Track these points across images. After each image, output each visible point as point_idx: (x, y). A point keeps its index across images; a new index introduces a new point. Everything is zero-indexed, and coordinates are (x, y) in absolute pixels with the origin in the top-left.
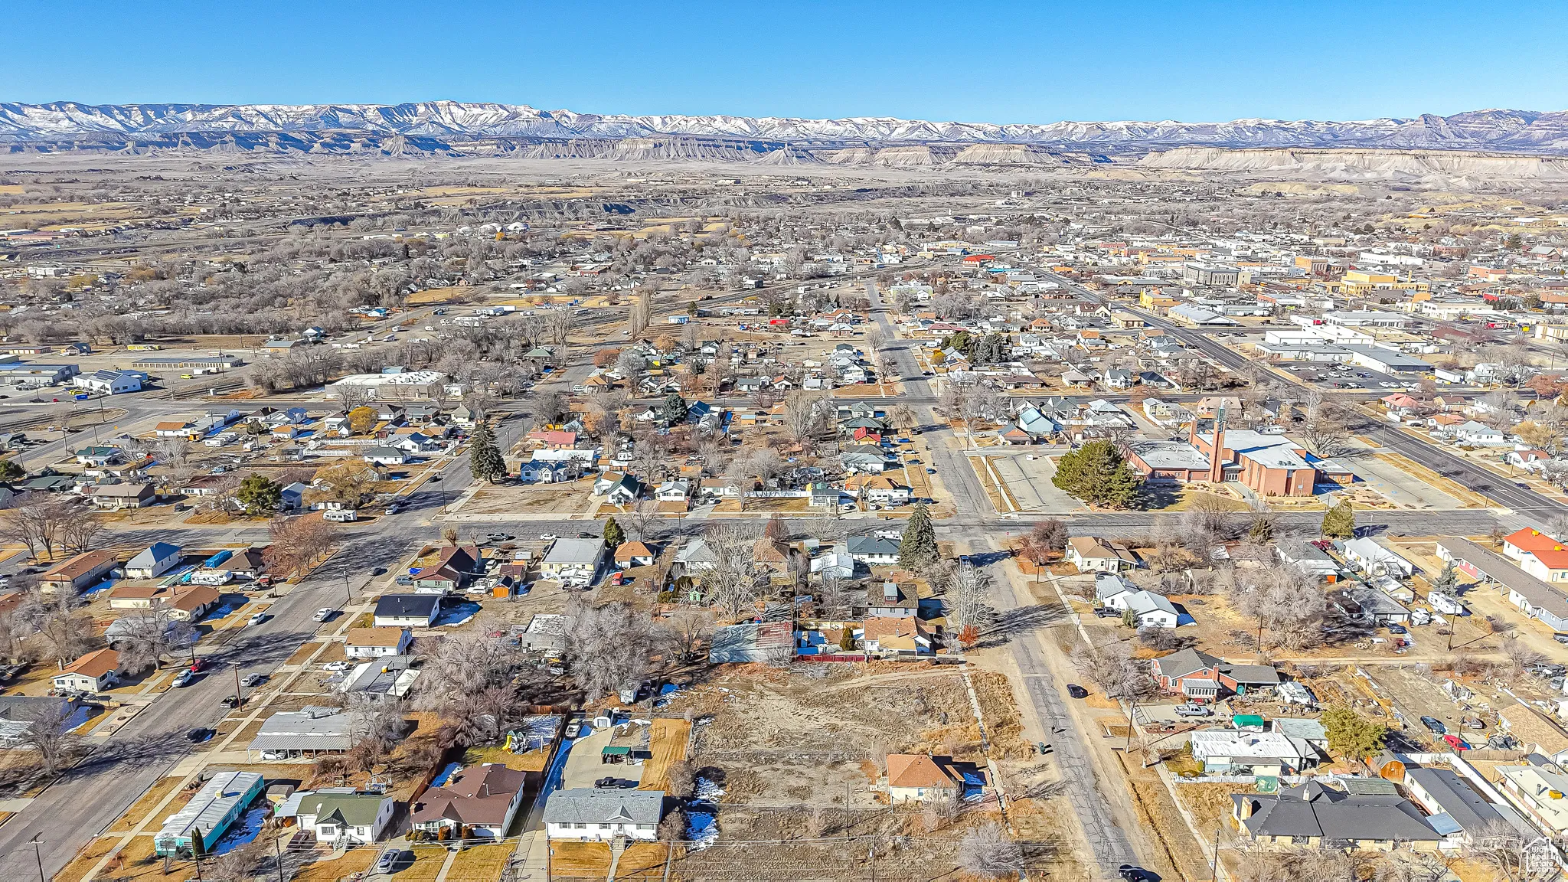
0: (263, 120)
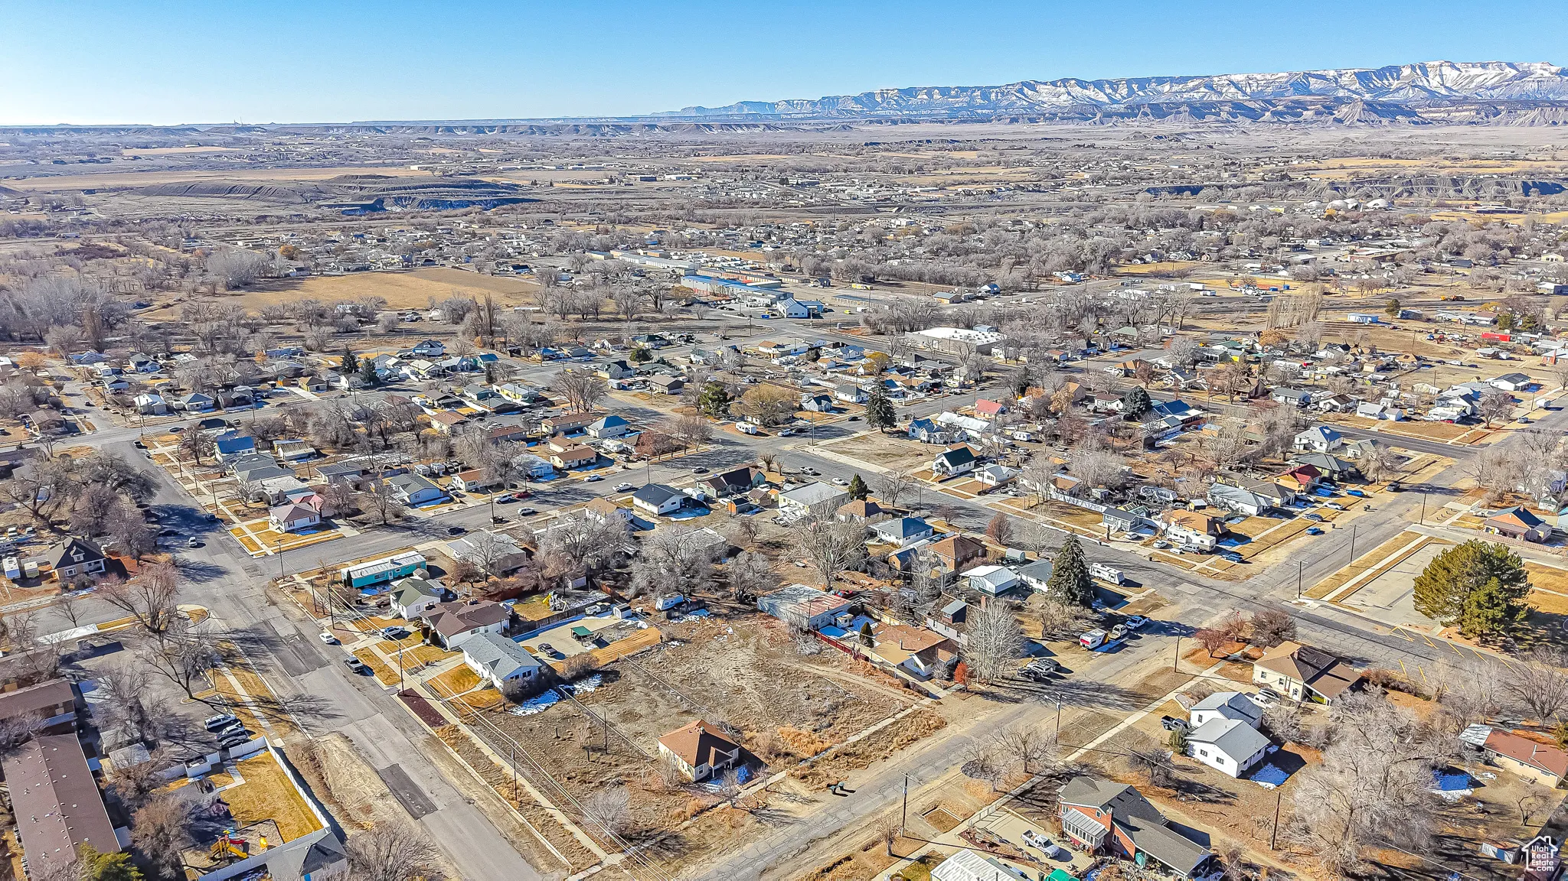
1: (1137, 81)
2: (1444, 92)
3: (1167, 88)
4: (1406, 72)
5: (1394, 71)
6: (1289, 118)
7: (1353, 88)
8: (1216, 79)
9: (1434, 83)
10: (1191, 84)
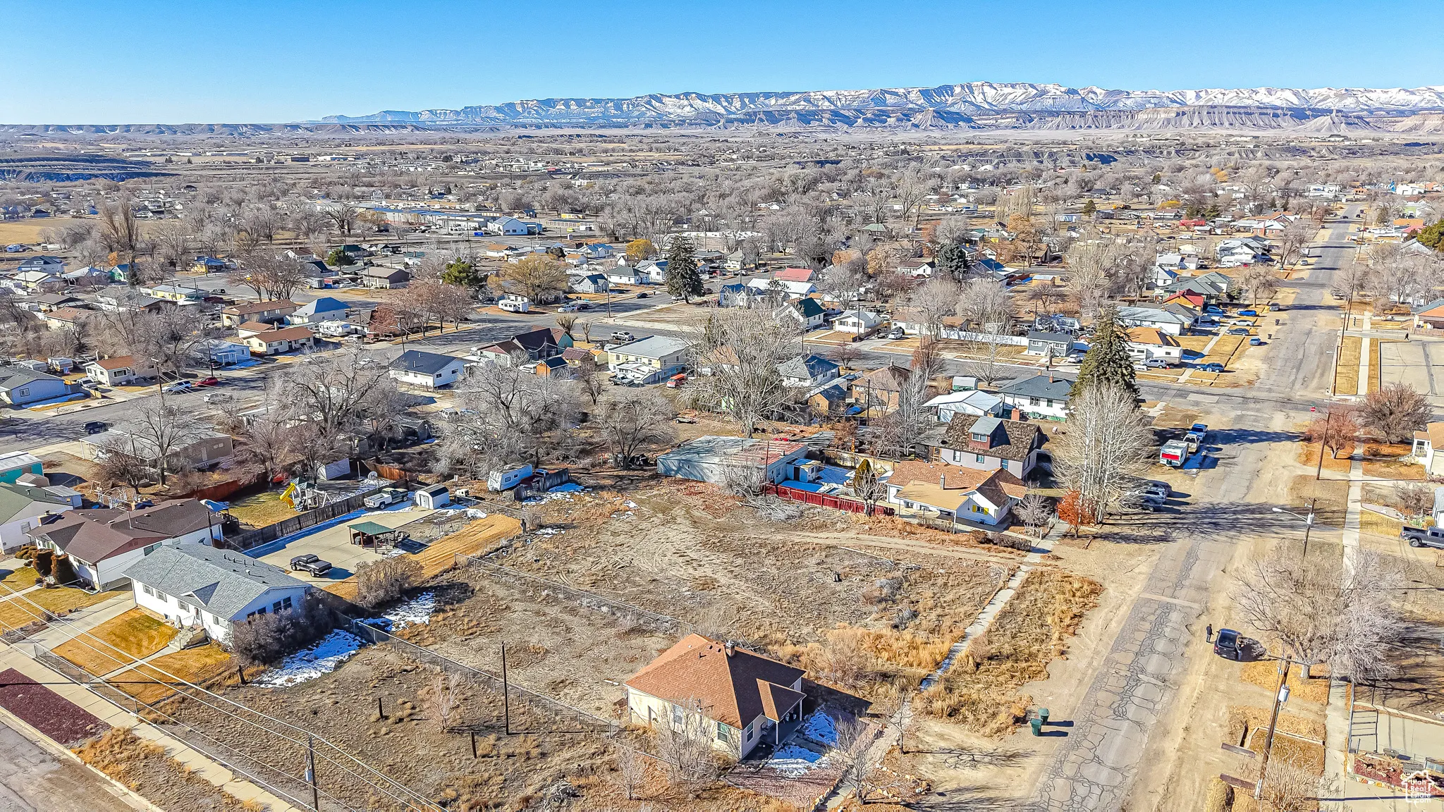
0: (827, 103)
1: (748, 95)
2: (987, 106)
3: (773, 101)
4: (957, 90)
5: (948, 89)
6: (877, 124)
7: (919, 103)
8: (812, 94)
9: (979, 99)
10: (793, 98)
